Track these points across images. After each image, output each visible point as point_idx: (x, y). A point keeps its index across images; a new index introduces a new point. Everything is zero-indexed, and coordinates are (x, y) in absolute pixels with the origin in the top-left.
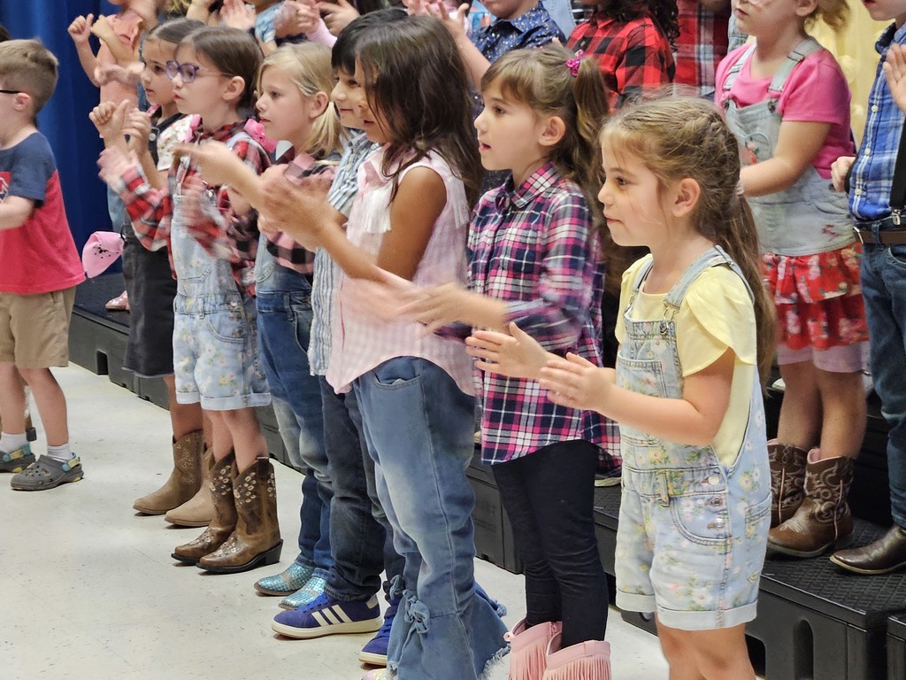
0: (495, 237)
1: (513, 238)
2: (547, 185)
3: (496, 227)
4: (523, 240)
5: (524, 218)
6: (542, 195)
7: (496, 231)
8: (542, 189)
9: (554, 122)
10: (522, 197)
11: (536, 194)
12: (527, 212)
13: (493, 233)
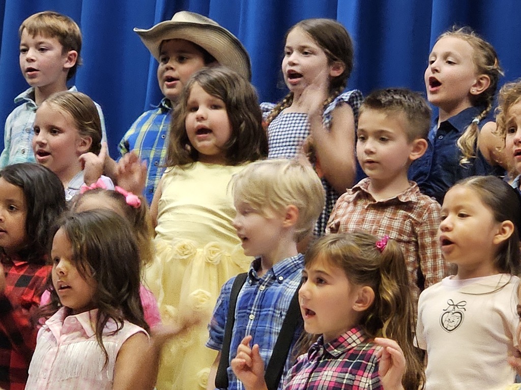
0: (309, 378)
1: (329, 379)
2: (358, 342)
3: (311, 370)
4: (339, 380)
5: (337, 364)
6: (354, 349)
7: (311, 373)
8: (354, 345)
9: (365, 291)
10: (335, 349)
11: (349, 347)
12: (340, 360)
13: (308, 374)
